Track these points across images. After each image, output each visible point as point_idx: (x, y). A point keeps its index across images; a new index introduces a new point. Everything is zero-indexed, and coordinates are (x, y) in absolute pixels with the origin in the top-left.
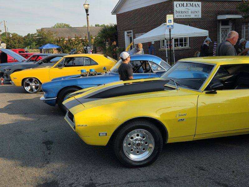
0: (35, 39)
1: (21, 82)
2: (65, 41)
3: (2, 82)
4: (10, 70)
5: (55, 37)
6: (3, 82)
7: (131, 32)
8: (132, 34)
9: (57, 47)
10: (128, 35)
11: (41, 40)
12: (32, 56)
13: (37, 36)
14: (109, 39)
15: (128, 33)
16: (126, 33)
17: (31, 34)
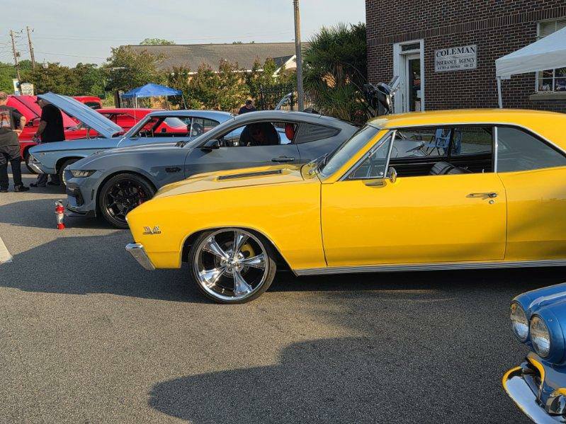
0: (108, 73)
1: (179, 249)
2: (190, 79)
3: (61, 217)
4: (92, 172)
5: (158, 68)
6: (63, 220)
7: (417, 46)
8: (422, 50)
9: (173, 93)
10: (404, 56)
11: (124, 76)
12: (147, 117)
13: (114, 66)
14: (340, 68)
15: (404, 48)
16: (397, 49)
17: (84, 64)
